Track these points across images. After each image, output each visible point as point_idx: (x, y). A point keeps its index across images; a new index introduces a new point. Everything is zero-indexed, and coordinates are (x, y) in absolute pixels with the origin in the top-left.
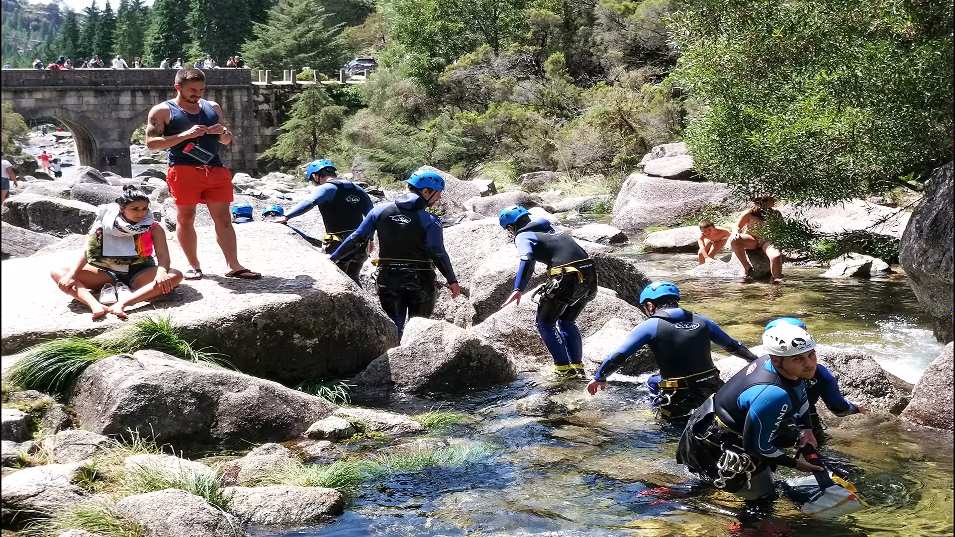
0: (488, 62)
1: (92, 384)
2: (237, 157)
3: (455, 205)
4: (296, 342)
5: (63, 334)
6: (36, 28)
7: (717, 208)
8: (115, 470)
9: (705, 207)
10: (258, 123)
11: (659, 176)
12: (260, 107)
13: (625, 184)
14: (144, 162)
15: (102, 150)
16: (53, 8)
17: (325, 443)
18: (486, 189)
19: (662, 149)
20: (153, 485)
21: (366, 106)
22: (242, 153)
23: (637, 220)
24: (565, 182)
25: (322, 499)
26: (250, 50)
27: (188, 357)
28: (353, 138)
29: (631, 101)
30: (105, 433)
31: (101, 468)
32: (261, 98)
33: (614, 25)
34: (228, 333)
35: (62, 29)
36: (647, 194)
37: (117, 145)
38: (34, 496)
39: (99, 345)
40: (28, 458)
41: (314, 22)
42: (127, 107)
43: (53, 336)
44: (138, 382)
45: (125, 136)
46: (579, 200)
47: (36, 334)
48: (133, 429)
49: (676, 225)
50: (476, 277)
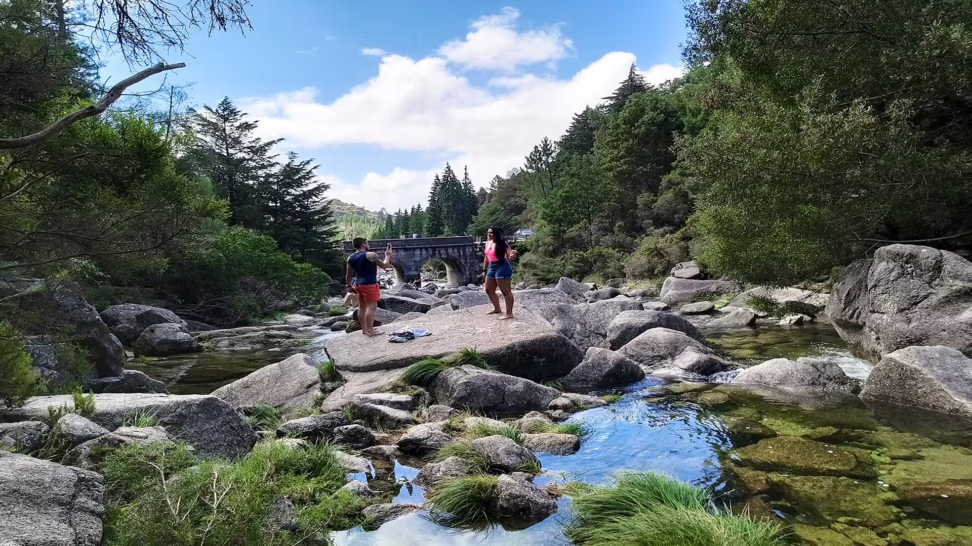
0: (586, 228)
1: (442, 382)
2: (468, 277)
3: (579, 295)
4: (535, 360)
5: (425, 357)
6: (373, 223)
7: (714, 293)
8: (461, 425)
9: (708, 292)
10: (477, 261)
11: (682, 278)
12: (478, 254)
13: (665, 282)
14: (426, 281)
15: (408, 275)
16: (381, 213)
17: (561, 411)
18: (592, 287)
19: (681, 265)
20: (486, 433)
21: (529, 251)
22: (470, 274)
23: (673, 300)
24: (630, 283)
25: (569, 441)
26: (471, 227)
27: (486, 368)
28: (525, 265)
29: (662, 243)
30: (452, 406)
31: (454, 424)
32: (478, 250)
33: (646, 208)
34: (503, 356)
35: (385, 222)
36: (678, 286)
37: (415, 273)
38: (427, 439)
39: (444, 363)
40: (417, 419)
41: (499, 214)
42: (418, 256)
43: (420, 359)
44: (466, 381)
45: (418, 269)
46: (640, 291)
47: (412, 358)
48: (465, 404)
49: (694, 302)
50: (610, 327)
